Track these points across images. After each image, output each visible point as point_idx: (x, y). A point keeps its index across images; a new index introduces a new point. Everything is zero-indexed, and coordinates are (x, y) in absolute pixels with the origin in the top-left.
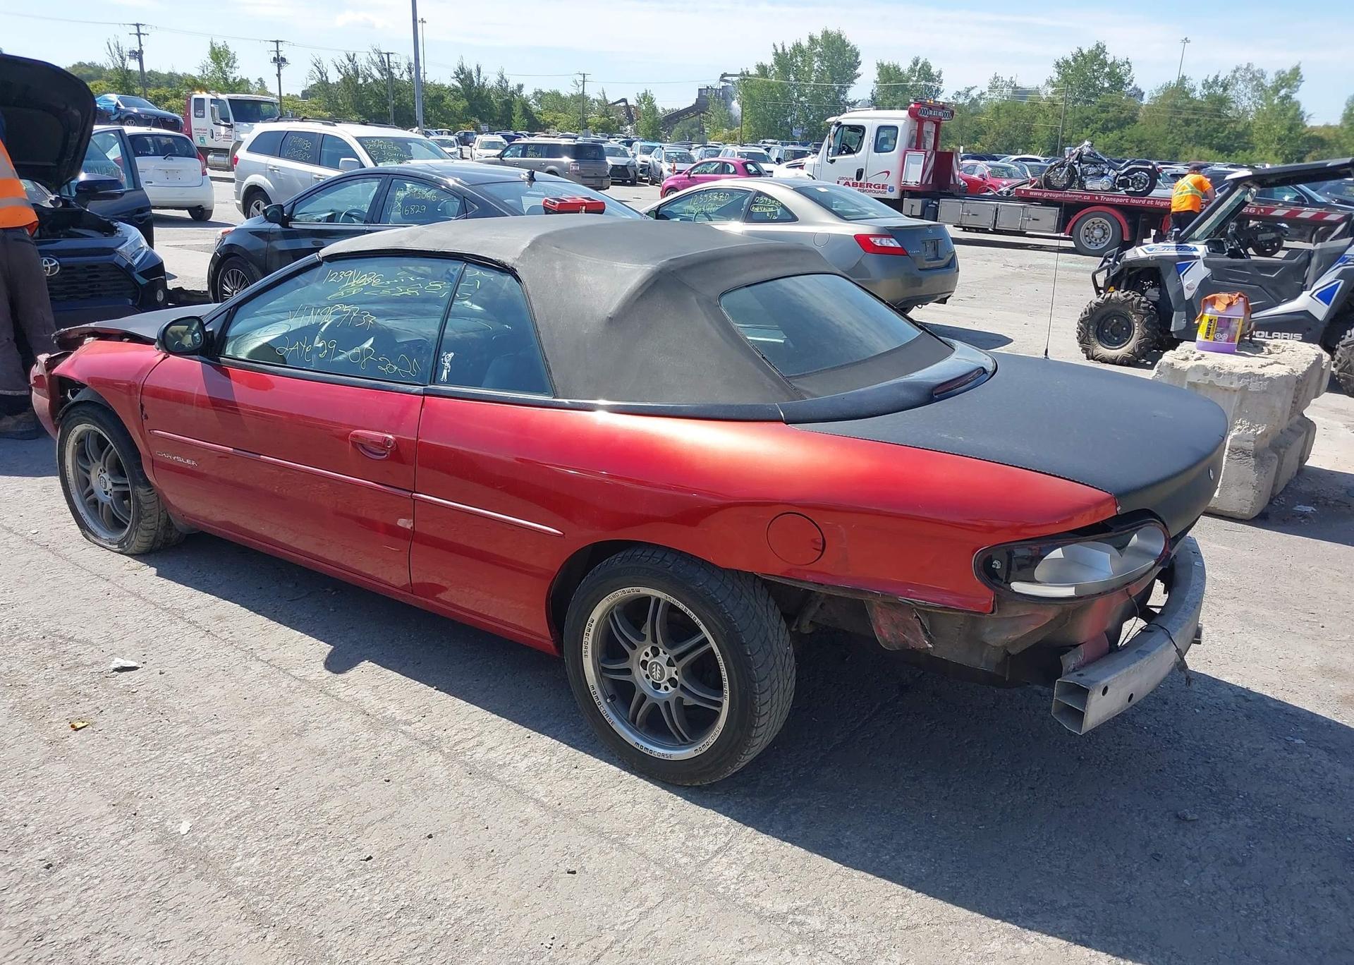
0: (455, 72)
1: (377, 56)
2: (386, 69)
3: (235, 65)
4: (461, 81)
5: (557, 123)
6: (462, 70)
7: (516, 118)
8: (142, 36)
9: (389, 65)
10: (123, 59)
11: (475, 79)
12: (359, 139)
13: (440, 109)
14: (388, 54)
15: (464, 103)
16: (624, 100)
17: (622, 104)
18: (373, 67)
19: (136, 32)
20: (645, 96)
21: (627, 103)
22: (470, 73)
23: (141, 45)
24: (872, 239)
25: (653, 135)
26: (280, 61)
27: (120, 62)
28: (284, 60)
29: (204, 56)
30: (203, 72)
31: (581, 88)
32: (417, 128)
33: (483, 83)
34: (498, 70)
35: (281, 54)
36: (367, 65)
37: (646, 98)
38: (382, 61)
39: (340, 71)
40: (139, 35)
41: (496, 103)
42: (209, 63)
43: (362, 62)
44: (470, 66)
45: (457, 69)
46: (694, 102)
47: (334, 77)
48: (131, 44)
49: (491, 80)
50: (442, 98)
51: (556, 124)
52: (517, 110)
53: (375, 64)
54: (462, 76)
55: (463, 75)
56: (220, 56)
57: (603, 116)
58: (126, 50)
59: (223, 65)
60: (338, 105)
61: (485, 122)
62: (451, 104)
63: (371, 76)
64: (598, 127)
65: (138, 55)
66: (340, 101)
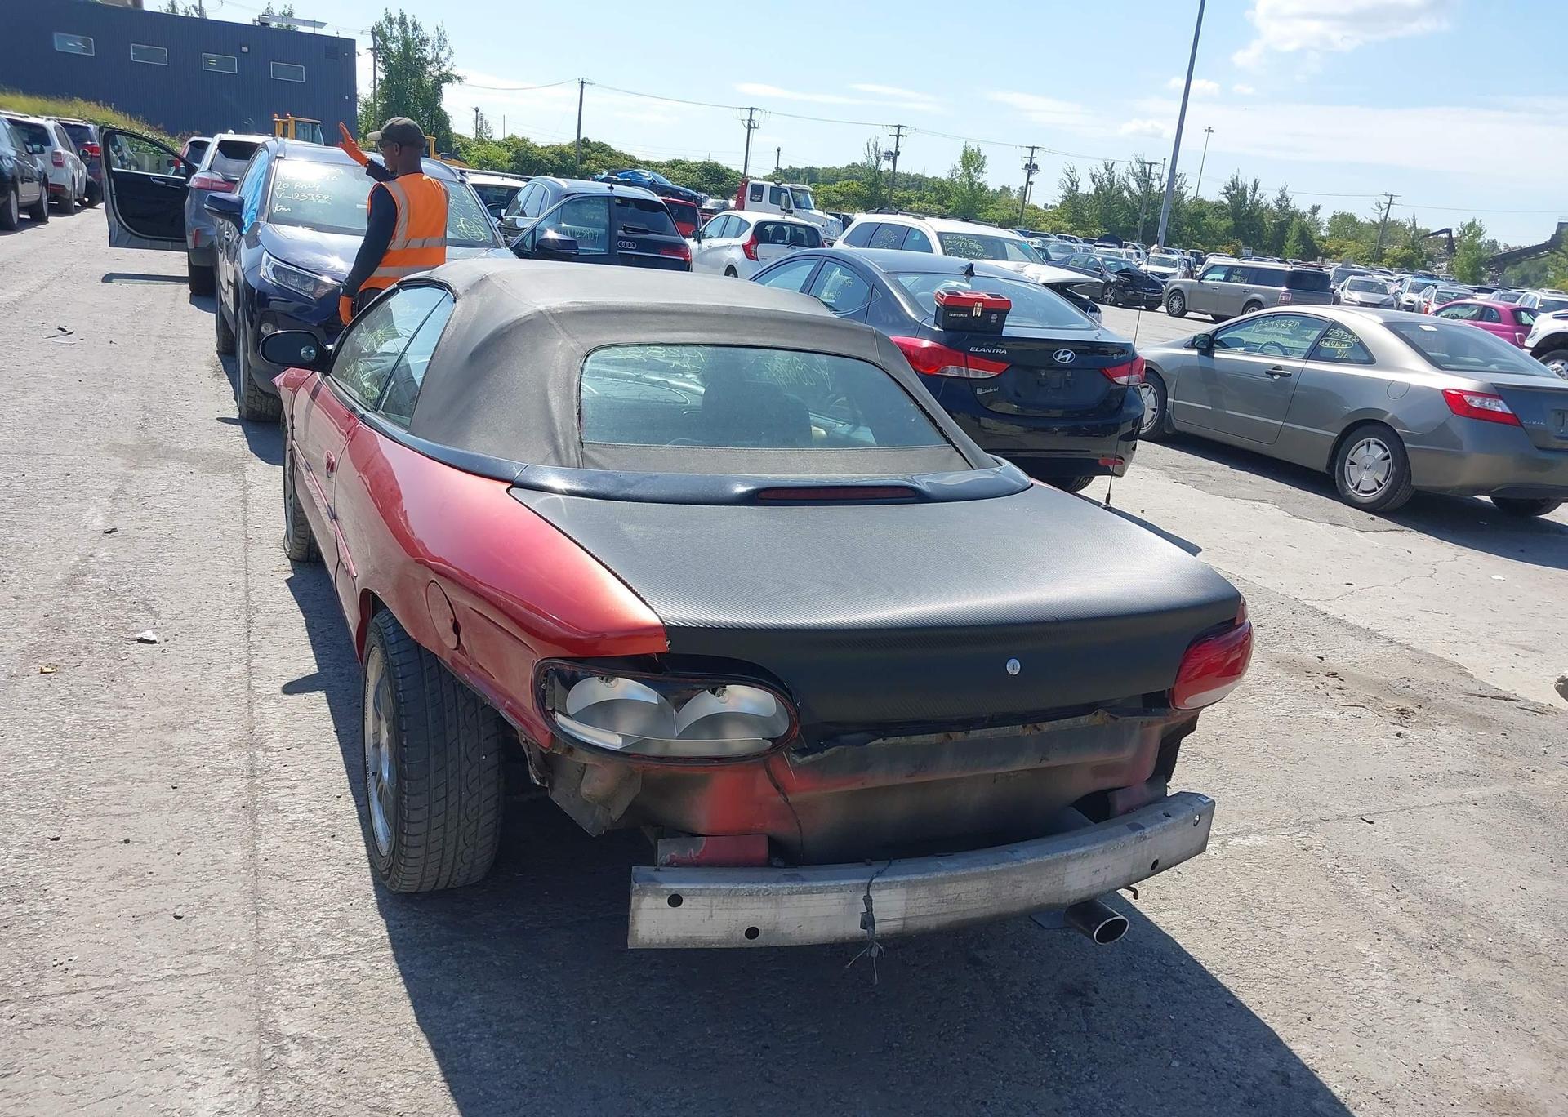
0: (1226, 188)
1: (1138, 166)
2: (1145, 179)
3: (984, 170)
4: (1231, 198)
5: (1342, 252)
6: (1235, 184)
7: (1288, 244)
8: (900, 137)
9: (1149, 176)
10: (878, 160)
11: (1248, 196)
12: (940, 235)
13: (1198, 227)
14: (1151, 164)
15: (1229, 222)
16: (1449, 231)
17: (1446, 235)
18: (1131, 177)
19: (896, 133)
20: (1472, 225)
21: (1451, 235)
22: (1244, 189)
23: (897, 146)
24: (1467, 398)
25: (1472, 275)
26: (1031, 168)
27: (874, 162)
28: (1036, 167)
29: (956, 160)
30: (952, 176)
31: (1385, 212)
32: (1156, 245)
33: (1258, 201)
34: (1281, 185)
35: (1034, 161)
36: (1125, 175)
37: (1474, 229)
38: (1144, 172)
39: (1093, 181)
40: (898, 137)
41: (1269, 224)
42: (959, 167)
43: (1120, 172)
44: (1246, 180)
45: (1228, 183)
46: (1548, 239)
47: (1087, 187)
48: (888, 145)
49: (1269, 197)
50: (1204, 215)
51: (1339, 253)
52: (1293, 234)
53: (1134, 175)
54: (1233, 192)
55: (1236, 192)
56: (972, 160)
57: (1408, 248)
58: (882, 151)
59: (972, 169)
60: (1083, 216)
61: (1249, 245)
62: (1214, 223)
63: (1127, 188)
64: (1396, 259)
65: (893, 156)
66: (1086, 213)
